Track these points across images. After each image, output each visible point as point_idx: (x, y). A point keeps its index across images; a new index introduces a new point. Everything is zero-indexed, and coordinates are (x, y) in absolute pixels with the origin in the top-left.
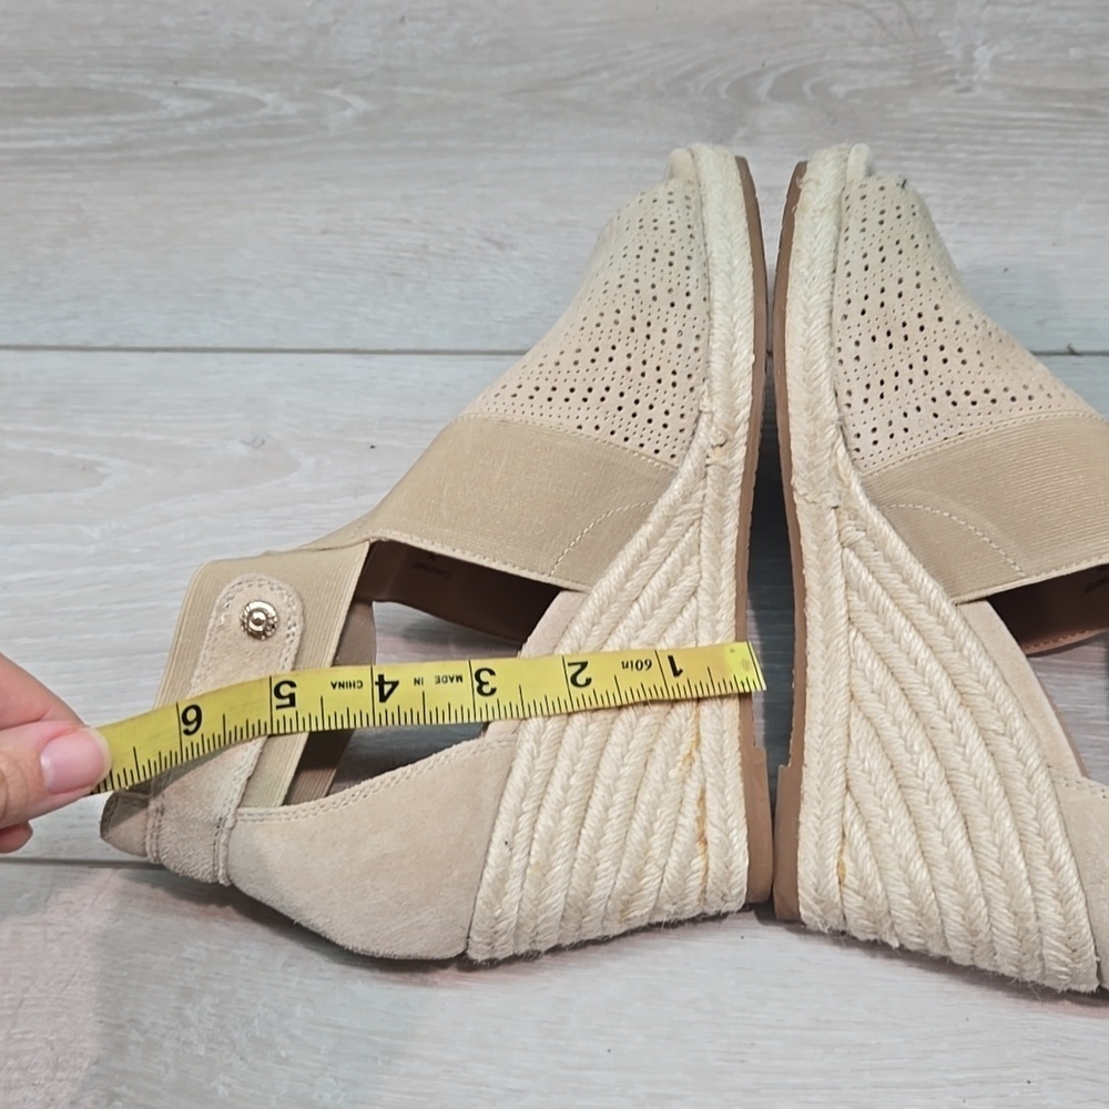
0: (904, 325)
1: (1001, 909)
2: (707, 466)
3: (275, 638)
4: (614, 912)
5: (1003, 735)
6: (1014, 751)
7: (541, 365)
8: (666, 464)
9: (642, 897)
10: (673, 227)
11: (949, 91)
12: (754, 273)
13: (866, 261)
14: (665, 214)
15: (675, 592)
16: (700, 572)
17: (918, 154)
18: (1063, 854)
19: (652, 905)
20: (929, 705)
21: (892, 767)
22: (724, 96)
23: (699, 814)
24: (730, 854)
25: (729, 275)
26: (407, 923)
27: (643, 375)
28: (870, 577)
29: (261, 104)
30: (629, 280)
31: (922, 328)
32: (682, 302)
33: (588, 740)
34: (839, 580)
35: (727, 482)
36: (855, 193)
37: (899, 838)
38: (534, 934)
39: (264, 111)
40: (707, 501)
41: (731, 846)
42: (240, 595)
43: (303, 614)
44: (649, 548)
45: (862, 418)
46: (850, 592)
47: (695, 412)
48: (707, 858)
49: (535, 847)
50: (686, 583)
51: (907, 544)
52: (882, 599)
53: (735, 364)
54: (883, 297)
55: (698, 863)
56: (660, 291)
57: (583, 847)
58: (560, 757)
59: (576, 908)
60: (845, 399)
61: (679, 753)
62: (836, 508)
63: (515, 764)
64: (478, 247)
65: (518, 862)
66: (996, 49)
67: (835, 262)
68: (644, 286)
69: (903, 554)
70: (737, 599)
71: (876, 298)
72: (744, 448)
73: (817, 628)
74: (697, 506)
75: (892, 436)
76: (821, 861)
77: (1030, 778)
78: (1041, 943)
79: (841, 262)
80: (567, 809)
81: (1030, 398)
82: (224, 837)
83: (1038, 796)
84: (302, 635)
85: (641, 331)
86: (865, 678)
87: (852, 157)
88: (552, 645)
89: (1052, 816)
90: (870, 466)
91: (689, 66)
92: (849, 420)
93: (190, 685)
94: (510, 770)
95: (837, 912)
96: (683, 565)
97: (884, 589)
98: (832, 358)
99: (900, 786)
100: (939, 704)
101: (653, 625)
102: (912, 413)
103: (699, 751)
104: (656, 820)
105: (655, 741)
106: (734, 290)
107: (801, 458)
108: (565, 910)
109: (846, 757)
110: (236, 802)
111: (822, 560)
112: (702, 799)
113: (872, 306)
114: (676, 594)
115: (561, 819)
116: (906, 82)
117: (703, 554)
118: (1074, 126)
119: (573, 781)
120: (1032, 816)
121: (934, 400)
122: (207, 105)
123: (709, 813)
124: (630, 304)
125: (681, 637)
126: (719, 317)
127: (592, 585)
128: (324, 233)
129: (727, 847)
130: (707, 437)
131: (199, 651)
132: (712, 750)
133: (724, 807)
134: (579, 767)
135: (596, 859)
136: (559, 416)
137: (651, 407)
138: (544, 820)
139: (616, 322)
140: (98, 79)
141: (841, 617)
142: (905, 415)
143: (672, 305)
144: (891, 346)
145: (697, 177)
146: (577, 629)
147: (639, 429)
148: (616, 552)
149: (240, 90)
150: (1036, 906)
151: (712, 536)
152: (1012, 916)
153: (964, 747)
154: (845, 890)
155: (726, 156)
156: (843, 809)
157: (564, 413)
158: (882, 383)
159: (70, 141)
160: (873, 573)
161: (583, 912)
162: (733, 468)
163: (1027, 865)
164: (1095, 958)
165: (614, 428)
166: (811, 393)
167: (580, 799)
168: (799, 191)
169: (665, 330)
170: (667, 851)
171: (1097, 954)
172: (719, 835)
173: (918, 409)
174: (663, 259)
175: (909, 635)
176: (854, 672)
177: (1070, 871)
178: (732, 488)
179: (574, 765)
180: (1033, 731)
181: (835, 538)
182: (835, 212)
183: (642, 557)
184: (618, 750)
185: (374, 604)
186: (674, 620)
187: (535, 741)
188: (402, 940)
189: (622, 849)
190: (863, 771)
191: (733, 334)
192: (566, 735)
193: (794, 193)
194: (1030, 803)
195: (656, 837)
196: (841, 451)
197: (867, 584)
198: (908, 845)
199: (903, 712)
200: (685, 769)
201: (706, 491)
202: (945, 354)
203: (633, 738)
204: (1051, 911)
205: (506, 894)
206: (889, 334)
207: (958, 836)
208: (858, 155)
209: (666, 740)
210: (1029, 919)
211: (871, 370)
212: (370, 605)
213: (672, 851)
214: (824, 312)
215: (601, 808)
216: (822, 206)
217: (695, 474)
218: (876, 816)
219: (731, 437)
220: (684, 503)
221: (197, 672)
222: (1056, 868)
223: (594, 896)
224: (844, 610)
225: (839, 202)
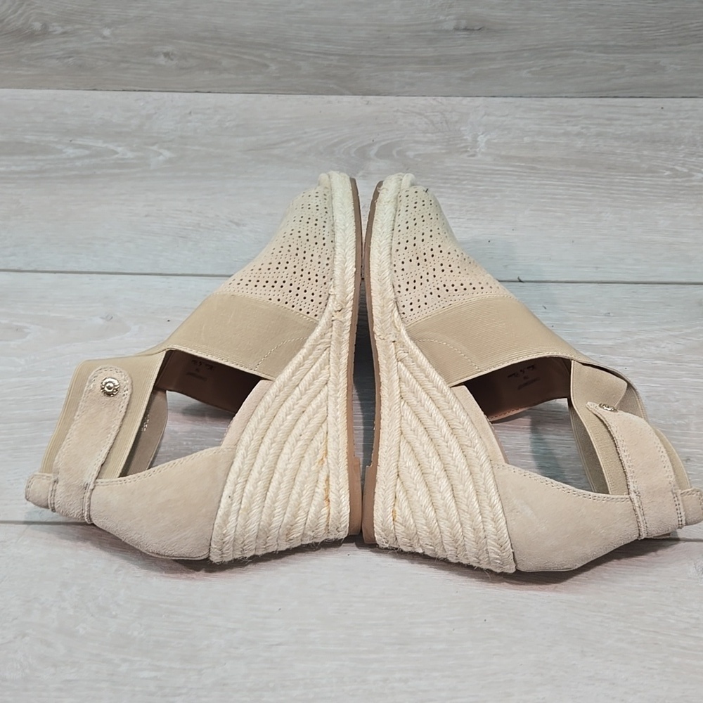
0: (425, 254)
1: (468, 527)
2: (333, 321)
3: (118, 396)
4: (283, 535)
5: (471, 447)
6: (475, 454)
7: (252, 270)
8: (312, 319)
9: (297, 527)
10: (318, 208)
11: (465, 156)
12: (356, 230)
13: (407, 225)
14: (314, 202)
15: (317, 383)
16: (330, 373)
17: (449, 185)
18: (495, 499)
19: (302, 531)
20: (437, 435)
21: (419, 465)
22: (353, 155)
23: (326, 487)
24: (341, 506)
25: (344, 230)
26: (179, 536)
27: (302, 276)
28: (411, 376)
29: (116, 153)
30: (296, 231)
31: (433, 256)
32: (321, 242)
33: (272, 451)
34: (396, 377)
35: (343, 329)
36: (403, 194)
37: (421, 498)
38: (243, 545)
39: (117, 156)
40: (333, 338)
41: (341, 503)
42: (101, 375)
43: (132, 384)
44: (304, 361)
45: (405, 298)
46: (401, 383)
47: (327, 294)
48: (329, 508)
49: (244, 500)
50: (322, 379)
51: (428, 359)
52: (416, 385)
53: (346, 271)
54: (415, 241)
55: (325, 511)
56: (311, 237)
57: (268, 501)
58: (257, 458)
59: (264, 533)
60: (397, 289)
61: (316, 459)
62: (394, 342)
63: (235, 460)
64: (226, 225)
65: (235, 507)
66: (488, 137)
67: (394, 225)
68: (303, 234)
69: (426, 363)
70: (348, 387)
71: (412, 242)
72: (351, 313)
73: (386, 401)
74: (328, 340)
75: (419, 307)
76: (385, 510)
77: (481, 466)
78: (486, 543)
79: (396, 225)
80: (260, 483)
81: (482, 288)
82: (89, 494)
83: (485, 474)
84: (131, 395)
85: (301, 255)
86: (407, 423)
87: (404, 179)
88: (255, 405)
89: (491, 482)
90: (410, 321)
91: (336, 141)
92: (399, 299)
93: (74, 420)
94: (233, 463)
95: (392, 535)
96: (321, 370)
97: (417, 381)
98: (391, 269)
99: (423, 474)
100: (441, 434)
101: (305, 398)
102: (428, 295)
103: (327, 458)
104: (304, 490)
105: (305, 453)
106: (346, 238)
107: (377, 317)
108: (258, 532)
109: (398, 461)
110: (96, 476)
111: (388, 368)
112: (328, 480)
113: (410, 245)
114: (317, 384)
115: (257, 487)
116: (444, 151)
117: (331, 365)
118: (525, 174)
119: (263, 469)
120: (482, 483)
121: (438, 289)
122: (87, 152)
123: (331, 487)
124: (296, 242)
125: (319, 404)
126: (338, 250)
127: (276, 378)
128: (146, 216)
129: (339, 503)
130: (332, 307)
131: (79, 403)
132: (333, 457)
133: (338, 484)
134: (266, 463)
135: (274, 507)
136: (260, 294)
137: (305, 291)
138: (249, 487)
139: (289, 251)
140: (30, 138)
141: (397, 395)
142: (425, 296)
143: (316, 243)
144: (419, 264)
145: (330, 186)
146: (268, 398)
147: (299, 302)
148: (288, 362)
149: (105, 145)
150: (484, 525)
151: (335, 356)
152: (473, 530)
153: (453, 453)
154: (396, 523)
155: (345, 177)
156: (396, 485)
157: (263, 292)
158: (415, 281)
159: (14, 168)
160: (412, 373)
161: (267, 534)
162: (345, 322)
163: (479, 506)
164: (512, 550)
165: (287, 300)
166: (381, 286)
167: (267, 478)
168: (379, 193)
169: (312, 255)
170: (309, 504)
171: (512, 548)
172: (336, 497)
173: (431, 293)
174: (312, 222)
175: (428, 403)
176: (403, 421)
177: (499, 507)
178: (345, 332)
179: (264, 462)
180: (484, 444)
181: (394, 356)
182: (394, 203)
183: (300, 365)
184: (287, 456)
185: (167, 392)
186: (316, 396)
187: (245, 450)
188: (177, 546)
189: (287, 502)
190: (405, 467)
191: (345, 258)
192: (261, 448)
193: (376, 194)
194: (481, 477)
195: (304, 497)
196: (396, 314)
197: (409, 379)
198: (425, 501)
199: (425, 439)
200: (319, 466)
201: (333, 333)
202: (443, 267)
203: (294, 450)
204: (490, 527)
205: (229, 522)
206: (418, 258)
207: (448, 495)
208: (408, 178)
209: (310, 452)
210: (480, 532)
211: (409, 275)
212: (165, 392)
213: (312, 505)
214: (388, 248)
215: (277, 483)
216: (388, 200)
217: (327, 325)
218: (410, 488)
219: (344, 307)
220: (322, 339)
221: (77, 414)
222: (492, 506)
223: (273, 525)
224: (399, 392)
225: (396, 198)
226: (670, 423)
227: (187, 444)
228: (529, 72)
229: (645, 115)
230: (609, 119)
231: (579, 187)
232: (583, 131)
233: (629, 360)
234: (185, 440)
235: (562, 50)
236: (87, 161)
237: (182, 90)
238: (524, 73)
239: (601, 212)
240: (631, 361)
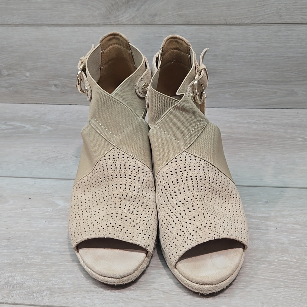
39: (25, 129)
64: (71, 157)
149: (21, 124)
226: (302, 258)
227: (23, 259)
228: (229, 95)
229: (289, 116)
230: (270, 117)
231: (253, 144)
232: (257, 121)
233: (278, 224)
234: (22, 257)
235: (245, 83)
236: (10, 131)
237: (63, 104)
238: (227, 96)
239: (265, 155)
240: (280, 225)
